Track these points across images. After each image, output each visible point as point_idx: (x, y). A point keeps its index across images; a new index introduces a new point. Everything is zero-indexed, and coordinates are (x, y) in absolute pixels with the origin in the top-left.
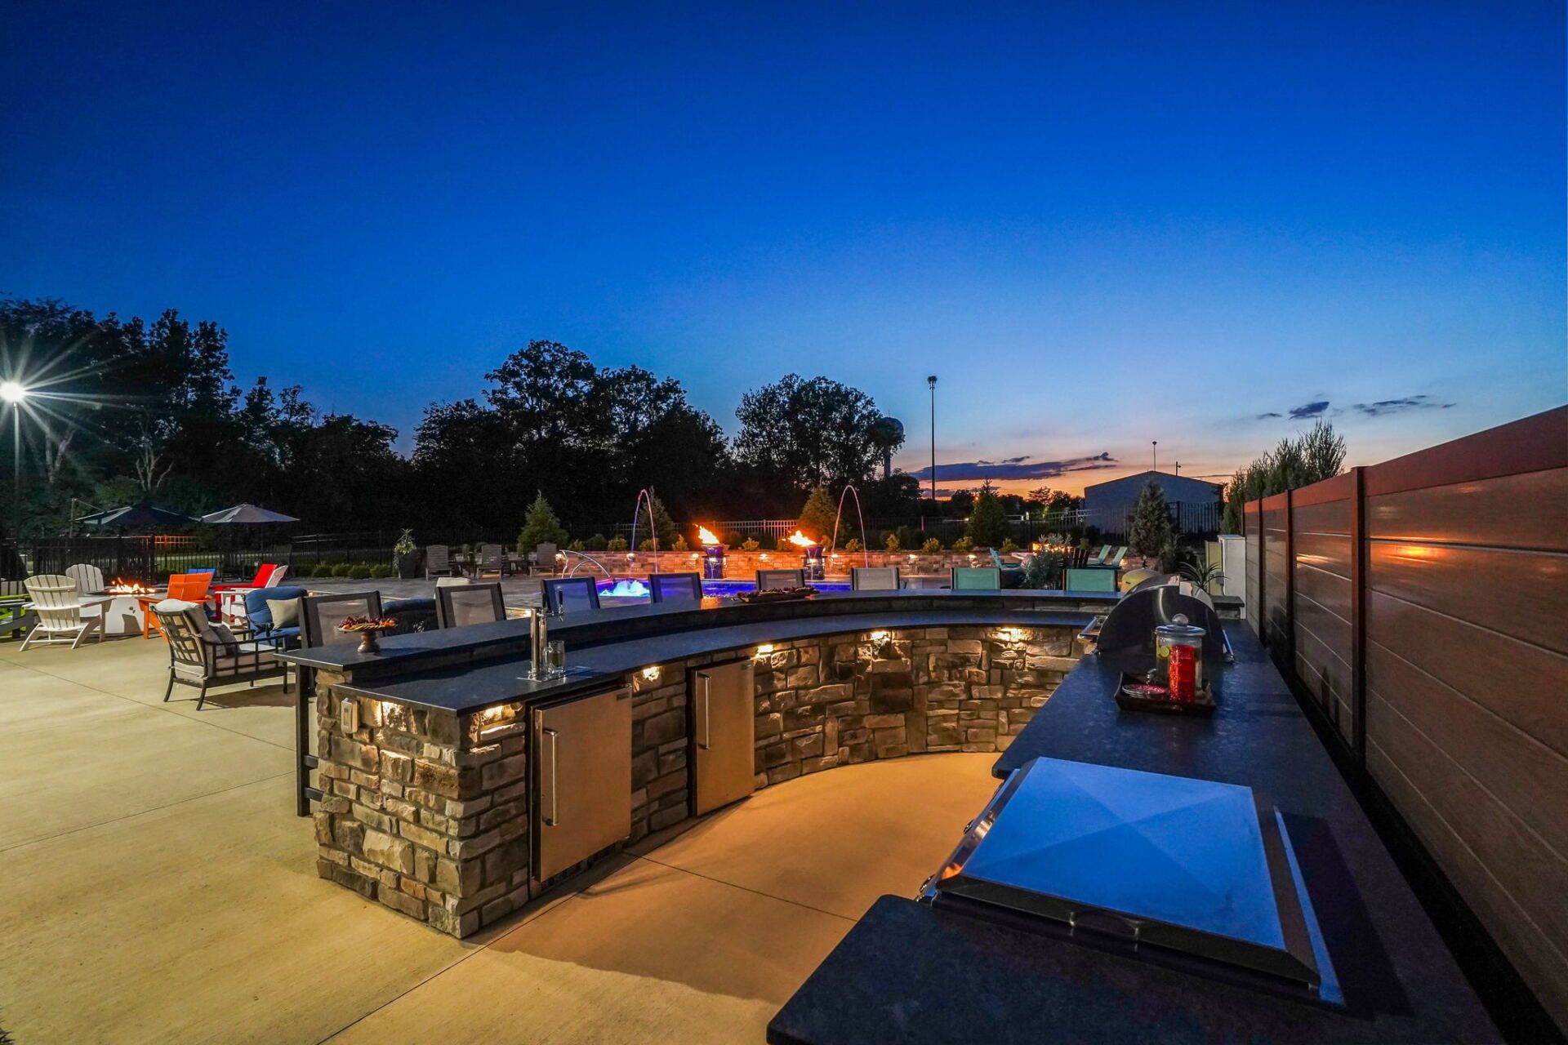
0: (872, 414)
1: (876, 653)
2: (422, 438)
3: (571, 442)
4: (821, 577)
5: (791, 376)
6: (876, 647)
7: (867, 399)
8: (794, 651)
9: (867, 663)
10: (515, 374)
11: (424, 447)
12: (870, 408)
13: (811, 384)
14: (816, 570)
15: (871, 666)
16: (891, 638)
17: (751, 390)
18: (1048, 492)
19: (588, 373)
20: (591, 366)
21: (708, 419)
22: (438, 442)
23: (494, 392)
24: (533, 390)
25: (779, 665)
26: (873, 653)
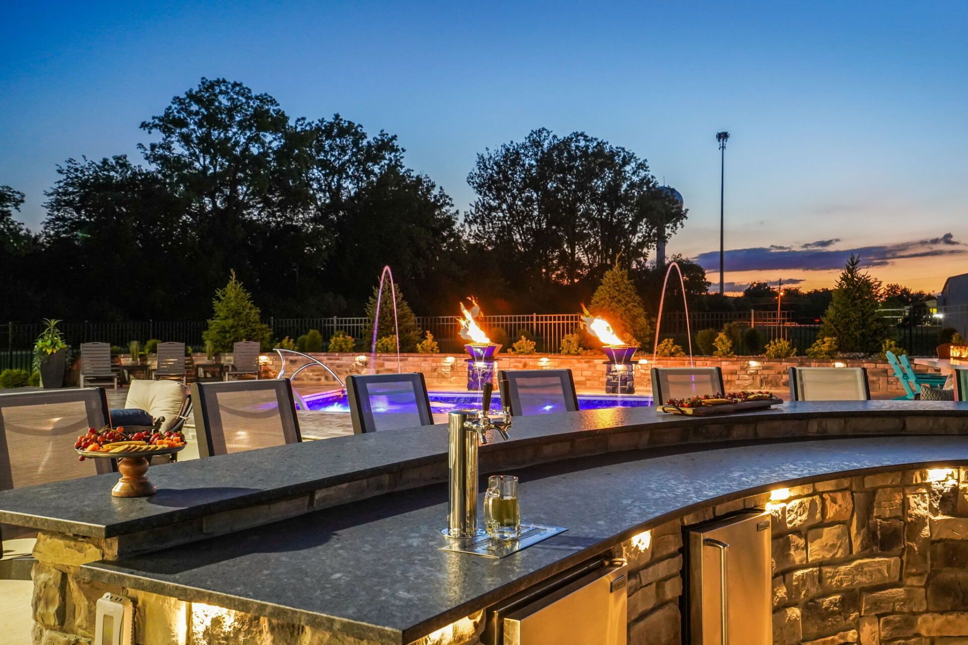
0: (645, 181)
1: (936, 505)
2: (56, 205)
3: (255, 215)
4: (631, 390)
5: (539, 131)
6: (935, 494)
7: (639, 162)
8: (817, 498)
9: (921, 521)
10: (182, 123)
11: (58, 219)
12: (642, 173)
13: (566, 142)
14: (624, 381)
15: (927, 528)
16: (958, 480)
17: (487, 149)
18: (879, 285)
19: (278, 123)
20: (283, 114)
21: (433, 186)
22: (78, 212)
23: (153, 147)
24: (206, 145)
25: (797, 522)
26: (931, 505)
